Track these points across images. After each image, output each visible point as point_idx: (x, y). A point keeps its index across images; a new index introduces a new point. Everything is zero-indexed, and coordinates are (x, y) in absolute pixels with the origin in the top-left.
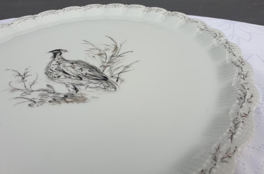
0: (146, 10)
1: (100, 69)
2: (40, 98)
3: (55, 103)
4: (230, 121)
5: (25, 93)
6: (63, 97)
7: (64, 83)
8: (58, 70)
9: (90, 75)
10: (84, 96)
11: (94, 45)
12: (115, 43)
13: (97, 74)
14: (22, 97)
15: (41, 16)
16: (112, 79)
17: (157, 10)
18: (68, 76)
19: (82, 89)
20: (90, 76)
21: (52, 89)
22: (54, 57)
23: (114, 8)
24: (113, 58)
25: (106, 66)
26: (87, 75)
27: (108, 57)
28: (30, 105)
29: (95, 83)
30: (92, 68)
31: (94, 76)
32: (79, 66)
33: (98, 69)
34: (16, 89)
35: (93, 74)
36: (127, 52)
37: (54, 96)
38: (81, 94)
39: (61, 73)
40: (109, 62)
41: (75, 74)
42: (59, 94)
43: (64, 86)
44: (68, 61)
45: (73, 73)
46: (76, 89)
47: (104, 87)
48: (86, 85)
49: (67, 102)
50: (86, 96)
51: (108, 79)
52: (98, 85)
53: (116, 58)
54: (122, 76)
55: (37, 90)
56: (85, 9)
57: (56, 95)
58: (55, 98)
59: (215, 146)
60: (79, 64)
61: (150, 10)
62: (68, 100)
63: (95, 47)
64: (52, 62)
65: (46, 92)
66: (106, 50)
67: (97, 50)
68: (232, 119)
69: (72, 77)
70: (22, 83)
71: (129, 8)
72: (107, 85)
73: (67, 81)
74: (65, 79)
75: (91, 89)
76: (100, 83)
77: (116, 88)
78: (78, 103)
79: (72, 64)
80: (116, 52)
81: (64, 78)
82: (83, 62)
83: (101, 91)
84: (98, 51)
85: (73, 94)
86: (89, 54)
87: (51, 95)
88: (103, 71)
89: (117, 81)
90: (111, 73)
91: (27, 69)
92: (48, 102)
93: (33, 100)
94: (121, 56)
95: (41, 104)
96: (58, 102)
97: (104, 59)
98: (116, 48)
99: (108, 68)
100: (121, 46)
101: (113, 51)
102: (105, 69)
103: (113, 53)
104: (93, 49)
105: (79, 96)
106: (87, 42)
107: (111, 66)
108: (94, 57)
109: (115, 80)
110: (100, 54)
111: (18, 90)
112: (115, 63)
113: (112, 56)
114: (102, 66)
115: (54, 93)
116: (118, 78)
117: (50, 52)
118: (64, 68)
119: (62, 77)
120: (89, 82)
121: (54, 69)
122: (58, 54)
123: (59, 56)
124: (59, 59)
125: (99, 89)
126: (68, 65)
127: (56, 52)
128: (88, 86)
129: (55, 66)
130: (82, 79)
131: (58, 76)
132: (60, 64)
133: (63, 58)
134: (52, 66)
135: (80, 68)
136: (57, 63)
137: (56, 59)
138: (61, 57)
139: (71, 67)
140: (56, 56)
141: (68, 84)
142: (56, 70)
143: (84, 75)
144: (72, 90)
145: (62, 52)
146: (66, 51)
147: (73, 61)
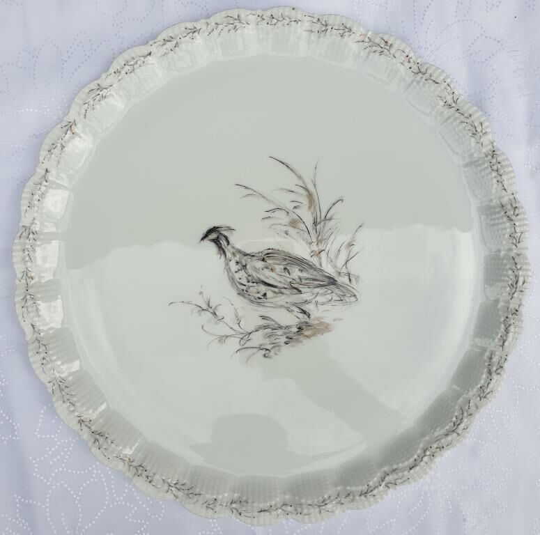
2: (267, 341)
3: (293, 344)
5: (242, 339)
6: (298, 330)
7: (282, 306)
9: (306, 279)
10: (323, 320)
11: (268, 198)
12: (300, 177)
13: (315, 273)
14: (244, 346)
16: (340, 278)
17: (341, 32)
18: (276, 290)
19: (316, 313)
20: (308, 282)
21: (273, 323)
22: (222, 252)
24: (318, 227)
25: (320, 253)
26: (304, 282)
27: (310, 229)
28: (265, 356)
29: (323, 295)
31: (314, 280)
32: (279, 264)
33: (310, 263)
34: (223, 336)
35: (310, 277)
36: (334, 204)
37: (285, 333)
38: (317, 319)
39: (263, 288)
40: (319, 242)
41: (284, 284)
42: (288, 327)
43: (283, 311)
44: (253, 256)
45: (280, 282)
46: (304, 312)
47: (338, 299)
49: (307, 337)
50: (326, 321)
51: (336, 281)
52: (329, 297)
53: (324, 226)
54: (354, 267)
55: (253, 329)
57: (286, 331)
58: (288, 335)
59: (487, 354)
60: (275, 259)
61: (324, 28)
62: (306, 333)
63: (272, 202)
64: (227, 264)
65: (269, 330)
66: (295, 207)
67: (279, 212)
68: (502, 319)
69: (283, 290)
70: (221, 324)
72: (340, 293)
73: (281, 300)
74: (277, 297)
75: (325, 307)
76: (329, 292)
77: (355, 296)
78: (322, 334)
79: (263, 260)
80: (315, 208)
81: (275, 297)
82: (278, 252)
83: (339, 306)
84: (284, 213)
85: (307, 323)
86: (274, 227)
87: (280, 332)
88: (321, 265)
89: (350, 280)
90: (335, 267)
91: (201, 293)
92: (283, 344)
93: (262, 347)
94: (330, 219)
95: (279, 351)
96: (298, 341)
97: (306, 234)
98: (310, 195)
99: (323, 255)
100: (315, 186)
101: (310, 207)
102: (320, 258)
103: (312, 213)
104: (273, 211)
105: (316, 322)
106: (247, 188)
107: (327, 250)
108: (286, 233)
109: (346, 280)
110: (293, 224)
111: (227, 337)
112: (327, 239)
113: (315, 223)
114: (313, 254)
115: (281, 327)
116: (349, 275)
117: (203, 239)
118: (258, 273)
119: (270, 294)
120: (313, 294)
121: (244, 281)
122: (224, 243)
123: (229, 246)
124: (234, 254)
125: (334, 304)
126: (260, 264)
127: (214, 236)
128: (317, 303)
129: (242, 274)
130: (300, 291)
131: (262, 293)
132: (245, 267)
133: (240, 252)
134: (237, 276)
135: (282, 267)
136: (239, 267)
137: (229, 255)
138: (233, 247)
139: (267, 268)
140: (223, 247)
141: (288, 306)
142: (249, 282)
143: (298, 280)
144: (301, 315)
145: (225, 233)
146: (230, 229)
147: (260, 254)
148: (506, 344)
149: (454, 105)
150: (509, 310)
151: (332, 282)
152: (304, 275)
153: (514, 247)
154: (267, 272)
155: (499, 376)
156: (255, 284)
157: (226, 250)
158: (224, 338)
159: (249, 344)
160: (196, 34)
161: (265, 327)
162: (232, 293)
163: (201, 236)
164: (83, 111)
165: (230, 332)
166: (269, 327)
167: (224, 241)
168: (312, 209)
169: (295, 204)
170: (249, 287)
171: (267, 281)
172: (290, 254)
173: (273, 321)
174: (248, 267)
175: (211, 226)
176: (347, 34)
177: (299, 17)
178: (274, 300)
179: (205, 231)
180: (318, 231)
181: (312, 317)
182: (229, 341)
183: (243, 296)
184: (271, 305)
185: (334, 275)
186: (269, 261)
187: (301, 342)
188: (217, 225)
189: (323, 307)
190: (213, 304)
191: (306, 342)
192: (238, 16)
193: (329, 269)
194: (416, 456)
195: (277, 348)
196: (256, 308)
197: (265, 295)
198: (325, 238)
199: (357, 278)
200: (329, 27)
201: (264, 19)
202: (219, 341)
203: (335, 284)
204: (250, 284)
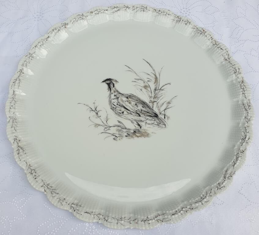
0: (175, 20)
1: (150, 105)
2: (117, 132)
3: (130, 138)
4: (234, 155)
5: (106, 128)
6: (133, 132)
7: (129, 119)
8: (119, 106)
9: (144, 111)
10: (147, 131)
11: (138, 74)
12: (154, 70)
13: (149, 110)
14: (105, 132)
15: (71, 23)
16: (160, 115)
17: (186, 23)
18: (129, 112)
19: (144, 127)
21: (123, 125)
22: (110, 89)
23: (142, 12)
24: (156, 91)
26: (143, 112)
27: (152, 91)
28: (114, 139)
29: (150, 120)
30: (144, 104)
31: (148, 112)
32: (134, 102)
33: (148, 105)
34: (97, 124)
35: (146, 111)
36: (166, 84)
37: (127, 132)
38: (144, 130)
39: (123, 109)
40: (155, 97)
41: (134, 110)
42: (129, 129)
43: (129, 122)
44: (123, 95)
45: (132, 109)
46: (139, 125)
47: (157, 124)
48: (145, 122)
49: (138, 137)
50: (148, 132)
51: (158, 116)
52: (153, 122)
53: (159, 92)
54: (168, 113)
55: (113, 126)
56: (112, 11)
57: (128, 131)
58: (128, 133)
59: (225, 169)
60: (133, 99)
61: (179, 20)
62: (137, 135)
63: (139, 76)
64: (110, 95)
65: (120, 128)
67: (141, 81)
68: (235, 154)
69: (132, 113)
70: (99, 119)
71: (157, 14)
72: (158, 122)
73: (130, 117)
76: (153, 120)
77: (165, 125)
78: (144, 137)
79: (127, 98)
80: (157, 83)
81: (127, 115)
82: (135, 96)
83: (156, 127)
84: (143, 82)
85: (139, 130)
86: (137, 86)
87: (125, 130)
88: (153, 107)
89: (165, 118)
90: (159, 110)
91: (94, 103)
92: (125, 136)
93: (114, 135)
94: (162, 90)
95: (122, 138)
96: (132, 137)
97: (150, 93)
98: (156, 78)
99: (155, 103)
100: (160, 75)
101: (155, 83)
102: (153, 104)
103: (155, 86)
104: (138, 80)
105: (143, 131)
106: (129, 68)
107: (157, 102)
108: (141, 90)
109: (163, 117)
110: (145, 87)
111: (99, 125)
112: (159, 98)
113: (155, 90)
114: (151, 102)
115: (126, 128)
116: (165, 115)
117: (103, 82)
118: (123, 102)
119: (125, 113)
120: (146, 118)
121: (115, 104)
122: (112, 86)
123: (114, 88)
124: (115, 92)
125: (154, 125)
126: (125, 99)
127: (108, 82)
128: (146, 123)
129: (116, 101)
130: (140, 116)
131: (122, 111)
132: (118, 98)
133: (117, 91)
134: (113, 101)
135: (135, 103)
136: (115, 97)
137: (112, 91)
138: (115, 89)
139: (127, 101)
140: (111, 87)
141: (132, 120)
142: (117, 105)
143: (140, 111)
144: (137, 126)
145: (114, 82)
146: (116, 81)
147: (127, 95)
148: (235, 165)
149: (228, 60)
150: (240, 150)
151: (156, 116)
152: (144, 109)
153: (246, 123)
154: (127, 103)
155: (229, 180)
156: (120, 107)
157: (112, 89)
158: (98, 125)
159: (108, 131)
160: (128, 9)
161: (119, 126)
162: (108, 107)
163: (103, 80)
164: (73, 21)
165: (102, 124)
166: (121, 127)
167: (112, 85)
168: (156, 84)
169: (149, 80)
170: (117, 107)
171: (126, 107)
172: (140, 99)
173: (123, 124)
174: (119, 99)
175: (109, 78)
176: (188, 24)
177: (170, 13)
178: (126, 116)
179: (105, 79)
180: (156, 93)
181: (142, 128)
182: (99, 127)
183: (113, 110)
184: (124, 117)
185: (158, 113)
186: (129, 99)
187: (133, 138)
188: (111, 78)
189: (148, 126)
190: (98, 109)
191: (136, 138)
192: (146, 7)
193: (156, 110)
194: (177, 209)
195: (121, 137)
196: (117, 117)
197: (123, 112)
198: (158, 96)
199: (168, 118)
200: (182, 20)
201: (156, 11)
202: (95, 126)
203: (157, 117)
204: (118, 106)
